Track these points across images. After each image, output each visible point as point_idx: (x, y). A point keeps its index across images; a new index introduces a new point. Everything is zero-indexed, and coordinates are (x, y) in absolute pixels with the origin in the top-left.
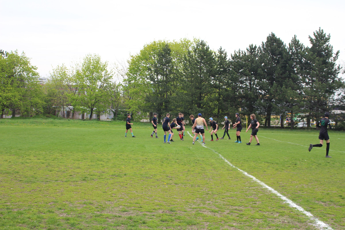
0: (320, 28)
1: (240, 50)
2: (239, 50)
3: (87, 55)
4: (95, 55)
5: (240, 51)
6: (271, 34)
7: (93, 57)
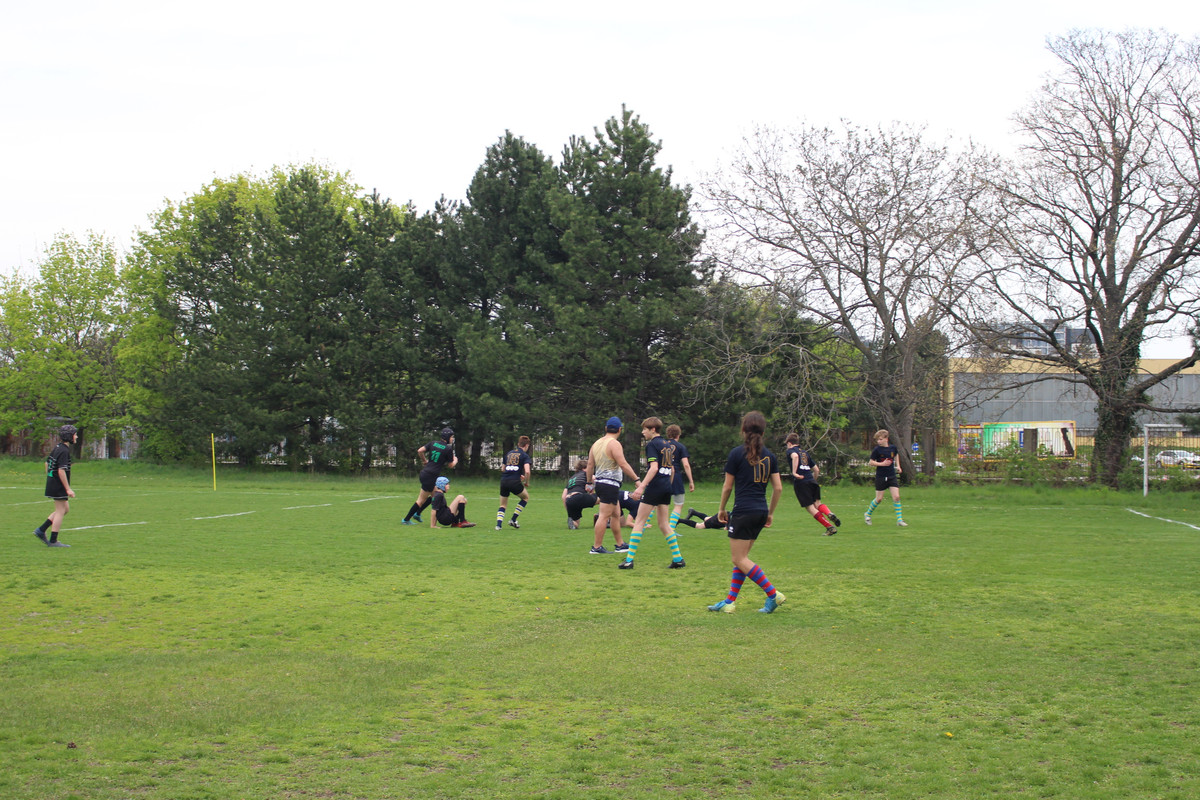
0: (624, 105)
1: (445, 197)
2: (442, 200)
3: (58, 236)
4: (90, 233)
5: (446, 204)
6: (504, 135)
7: (85, 243)
